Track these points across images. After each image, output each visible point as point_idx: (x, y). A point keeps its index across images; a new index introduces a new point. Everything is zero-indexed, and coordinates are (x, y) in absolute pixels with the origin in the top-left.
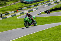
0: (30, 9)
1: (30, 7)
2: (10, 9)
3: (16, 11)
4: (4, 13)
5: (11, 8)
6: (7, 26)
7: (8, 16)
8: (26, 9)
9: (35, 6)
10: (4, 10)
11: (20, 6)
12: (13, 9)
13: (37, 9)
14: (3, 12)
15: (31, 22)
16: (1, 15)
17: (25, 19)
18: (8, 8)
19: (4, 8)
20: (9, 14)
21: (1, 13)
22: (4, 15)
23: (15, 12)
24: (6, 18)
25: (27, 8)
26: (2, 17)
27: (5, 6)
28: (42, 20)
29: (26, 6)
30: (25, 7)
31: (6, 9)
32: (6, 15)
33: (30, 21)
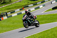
0: (36, 6)
2: (15, 7)
3: (22, 9)
4: (10, 11)
9: (42, 2)
10: (10, 8)
11: (26, 3)
12: (18, 7)
13: (44, 6)
14: (9, 11)
16: (6, 13)
18: (14, 6)
19: (9, 6)
21: (6, 11)
24: (11, 16)
25: (34, 5)
26: (7, 16)
28: (49, 17)
29: (32, 4)
32: (11, 13)
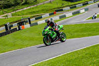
0: (75, 10)
1: (75, 7)
2: (43, 10)
3: (53, 14)
4: (34, 17)
5: (44, 8)
6: (38, 36)
7: (40, 22)
8: (68, 11)
9: (84, 5)
10: (34, 12)
11: (59, 5)
12: (47, 11)
14: (32, 15)
15: (55, 36)
16: (29, 19)
17: (44, 31)
18: (41, 9)
19: (33, 8)
20: (41, 17)
21: (29, 16)
22: (33, 20)
23: (50, 14)
24: (36, 24)
25: (71, 8)
26: (30, 23)
27: (35, 6)
29: (69, 6)
30: (67, 6)
31: (37, 10)
32: (36, 19)
33: (54, 34)
